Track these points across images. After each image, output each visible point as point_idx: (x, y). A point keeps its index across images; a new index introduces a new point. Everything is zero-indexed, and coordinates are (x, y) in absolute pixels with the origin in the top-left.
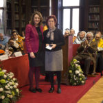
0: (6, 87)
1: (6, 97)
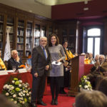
0: (20, 94)
1: (18, 102)
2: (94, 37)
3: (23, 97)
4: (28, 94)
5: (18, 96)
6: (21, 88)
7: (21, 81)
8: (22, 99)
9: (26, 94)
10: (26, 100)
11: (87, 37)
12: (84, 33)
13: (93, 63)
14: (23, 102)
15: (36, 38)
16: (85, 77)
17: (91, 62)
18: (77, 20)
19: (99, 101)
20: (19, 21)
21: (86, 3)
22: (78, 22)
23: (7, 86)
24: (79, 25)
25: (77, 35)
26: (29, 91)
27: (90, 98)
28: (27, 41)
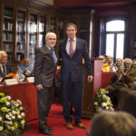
1: (5, 128)
2: (116, 33)
3: (13, 120)
4: (19, 117)
5: (5, 119)
6: (9, 107)
7: (9, 98)
8: (11, 123)
9: (16, 115)
10: (16, 125)
11: (105, 33)
12: (102, 27)
13: (114, 70)
14: (13, 128)
15: (31, 35)
16: (103, 91)
17: (111, 69)
18: (91, 8)
19: (127, 127)
22: (93, 11)
25: (91, 30)
26: (21, 112)
27: (112, 121)
28: (18, 39)
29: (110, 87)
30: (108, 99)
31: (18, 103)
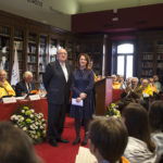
0: (31, 126)
2: (126, 55)
3: (36, 130)
4: (41, 127)
5: (29, 129)
6: (33, 119)
7: (33, 111)
10: (39, 134)
11: (116, 55)
13: (124, 87)
14: (36, 137)
15: (51, 57)
16: (114, 105)
18: (104, 33)
20: (30, 34)
21: (115, 11)
22: (105, 36)
23: (15, 117)
24: (107, 39)
25: (104, 52)
26: (43, 123)
28: (40, 60)
29: (120, 102)
30: (118, 112)
31: (40, 115)
